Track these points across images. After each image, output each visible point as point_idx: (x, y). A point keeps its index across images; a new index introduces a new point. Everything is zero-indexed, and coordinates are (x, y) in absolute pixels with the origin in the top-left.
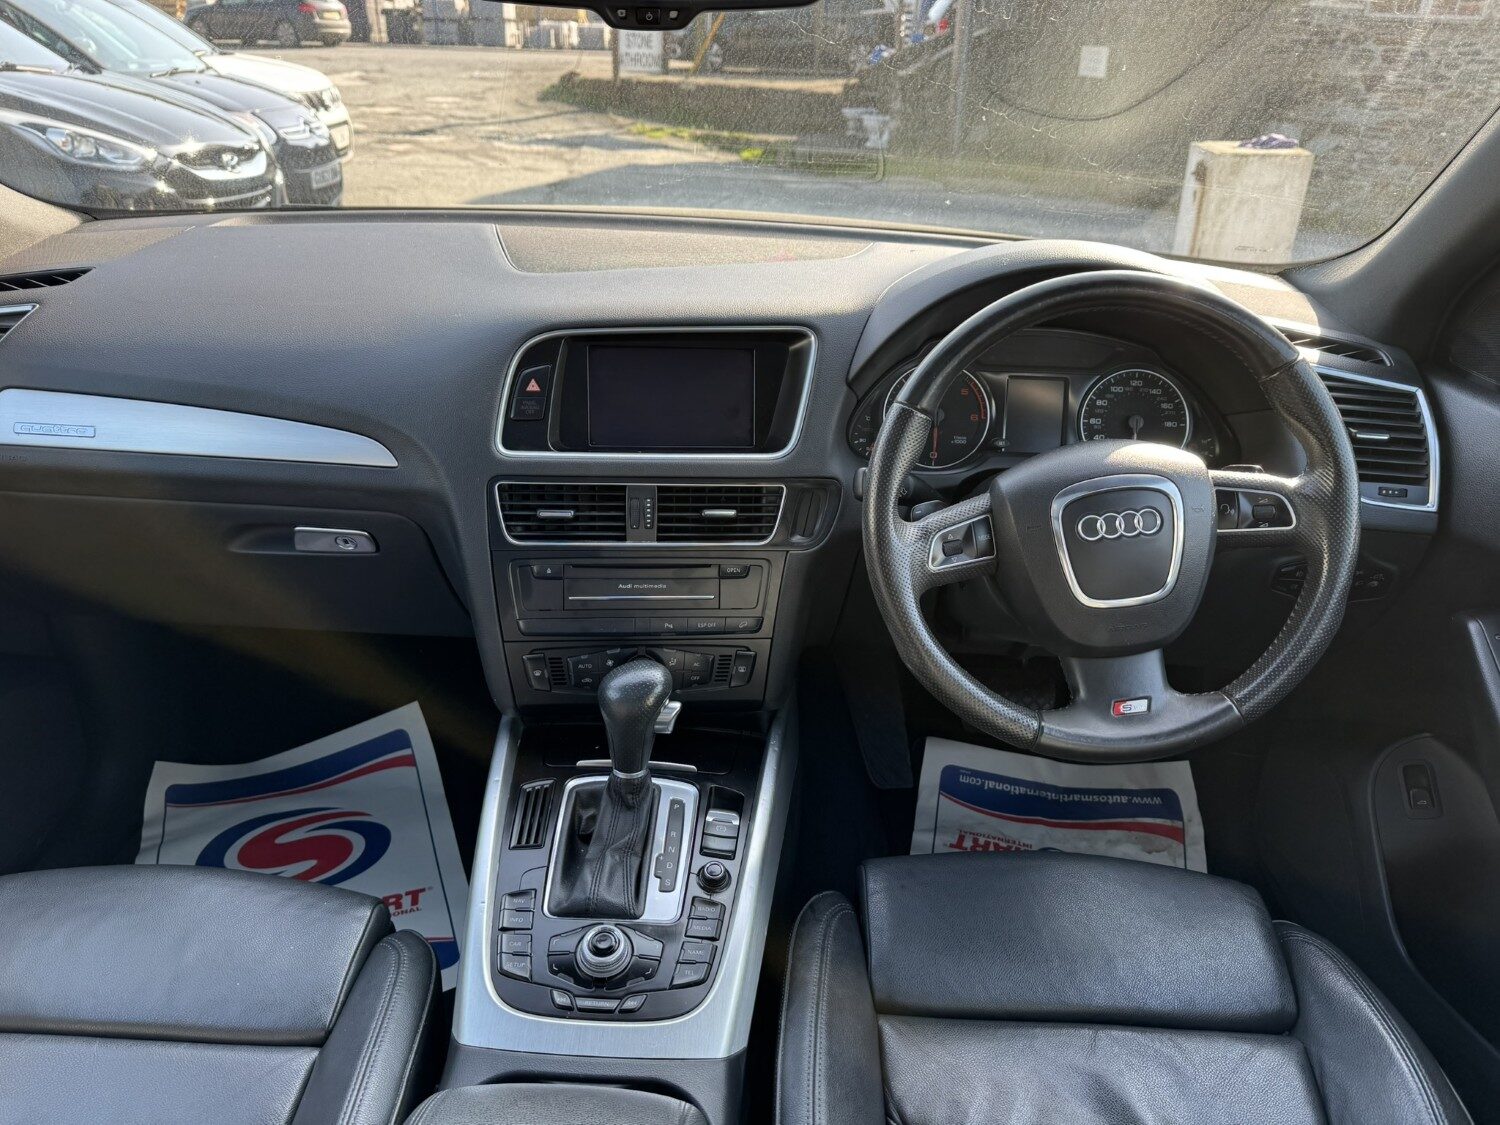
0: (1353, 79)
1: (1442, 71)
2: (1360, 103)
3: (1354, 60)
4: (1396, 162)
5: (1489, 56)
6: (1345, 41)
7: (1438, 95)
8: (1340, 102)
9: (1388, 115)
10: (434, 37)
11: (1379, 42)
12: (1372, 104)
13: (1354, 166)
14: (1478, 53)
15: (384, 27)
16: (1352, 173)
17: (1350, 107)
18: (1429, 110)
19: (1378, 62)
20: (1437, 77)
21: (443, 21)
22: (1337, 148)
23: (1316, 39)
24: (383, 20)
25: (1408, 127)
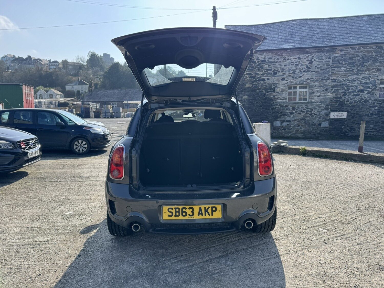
0: (288, 113)
1: (303, 110)
2: (290, 117)
3: (287, 109)
4: (299, 126)
5: (310, 107)
6: (285, 106)
7: (303, 114)
8: (286, 116)
9: (295, 118)
10: (105, 116)
11: (290, 106)
12: (292, 116)
13: (292, 127)
14: (308, 107)
15: (93, 115)
16: (292, 128)
17: (288, 117)
18: (302, 117)
19: (291, 109)
20: (302, 111)
21: (107, 113)
22: (288, 124)
23: (280, 107)
24: (93, 113)
25: (299, 120)
